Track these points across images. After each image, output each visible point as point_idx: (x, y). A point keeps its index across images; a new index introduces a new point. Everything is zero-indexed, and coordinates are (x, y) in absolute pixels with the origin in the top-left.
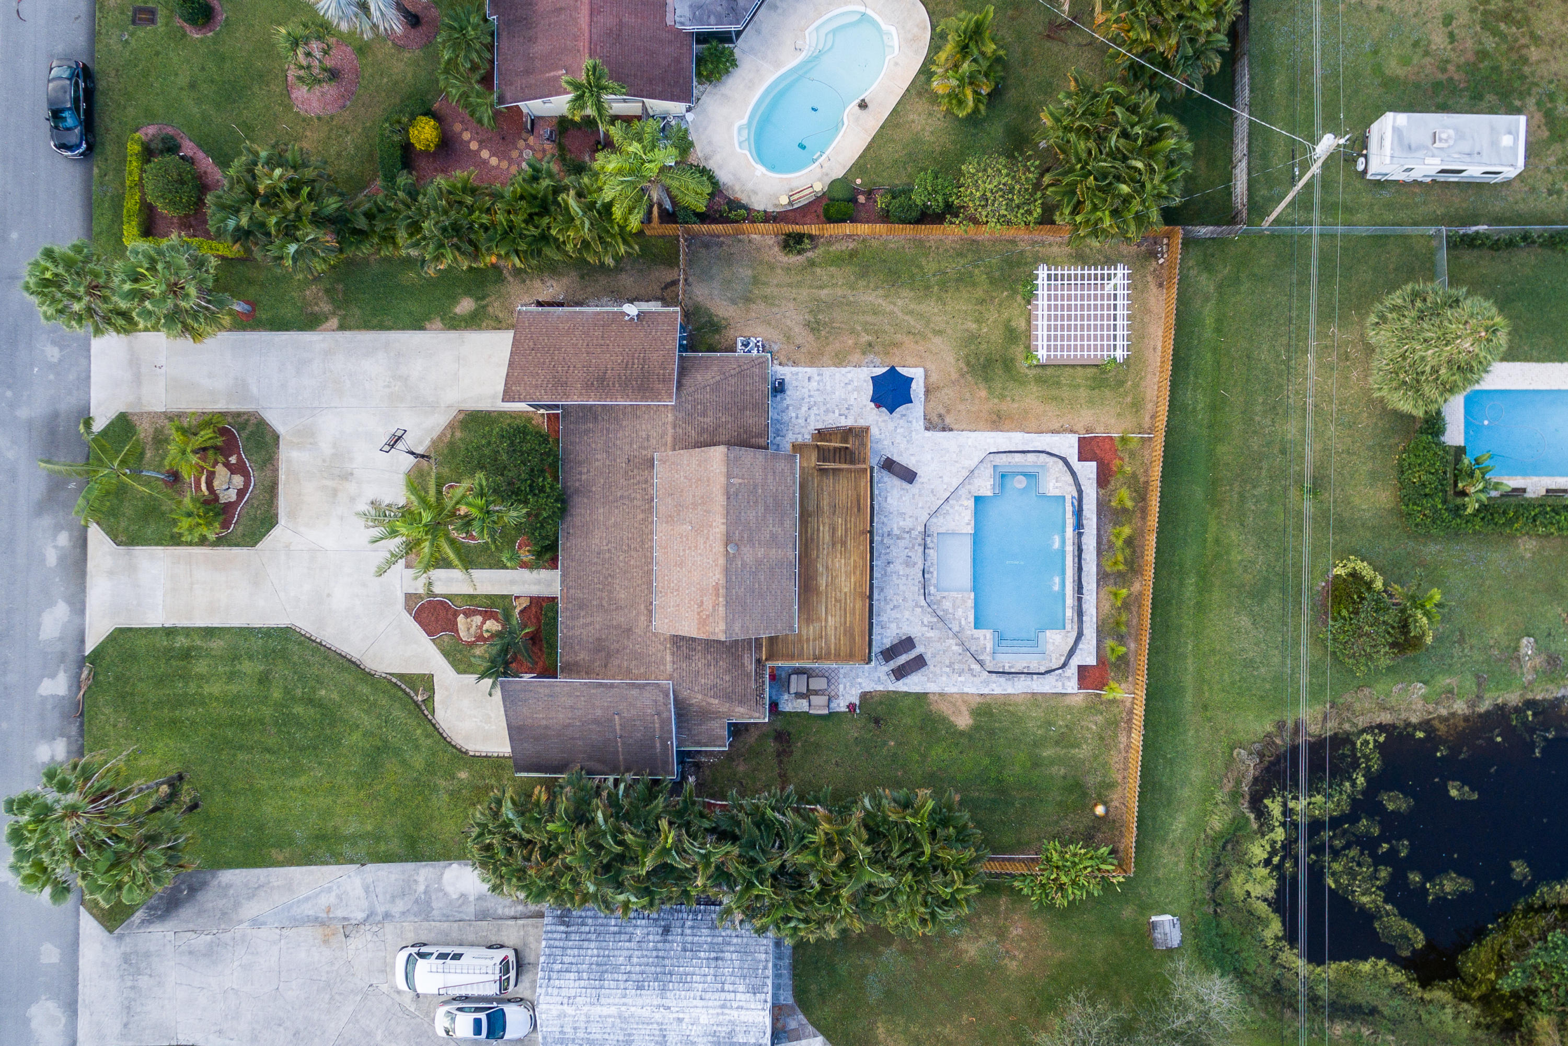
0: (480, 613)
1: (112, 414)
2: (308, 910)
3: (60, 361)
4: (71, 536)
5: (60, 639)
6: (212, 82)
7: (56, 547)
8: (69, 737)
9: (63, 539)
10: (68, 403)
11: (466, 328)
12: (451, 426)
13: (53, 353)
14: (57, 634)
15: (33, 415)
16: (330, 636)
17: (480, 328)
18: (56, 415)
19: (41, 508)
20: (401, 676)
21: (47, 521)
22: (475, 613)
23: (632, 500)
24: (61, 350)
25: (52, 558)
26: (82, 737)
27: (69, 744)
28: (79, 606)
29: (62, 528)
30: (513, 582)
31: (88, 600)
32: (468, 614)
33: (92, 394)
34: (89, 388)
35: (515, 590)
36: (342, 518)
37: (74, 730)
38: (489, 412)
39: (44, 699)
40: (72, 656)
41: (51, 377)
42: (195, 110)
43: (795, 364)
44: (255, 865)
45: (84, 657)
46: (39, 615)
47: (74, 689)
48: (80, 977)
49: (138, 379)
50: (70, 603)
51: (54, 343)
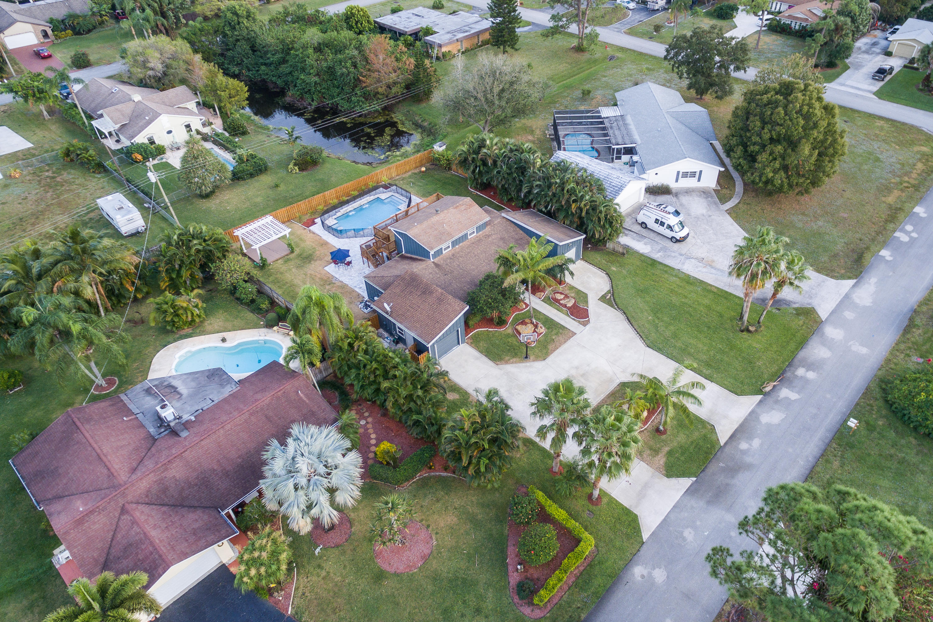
0: (560, 303)
1: (674, 481)
2: (713, 271)
3: (687, 527)
4: (739, 444)
5: (774, 409)
6: (465, 601)
7: (750, 445)
8: (793, 373)
9: (744, 446)
10: (697, 504)
11: (462, 389)
12: (507, 362)
13: (689, 534)
14: (774, 411)
15: (724, 512)
16: (631, 333)
17: (455, 384)
18: (709, 502)
19: (749, 467)
20: (612, 306)
21: (748, 459)
22: (561, 304)
23: (459, 265)
24: (682, 532)
25: (756, 443)
26: (785, 370)
27: (795, 371)
28: (753, 416)
29: (741, 451)
30: (537, 304)
31: (747, 414)
32: (565, 306)
33: (678, 498)
34: (678, 502)
35: (538, 301)
36: (588, 365)
37: (788, 374)
38: (486, 356)
39: (799, 393)
40: (770, 400)
41: (698, 523)
42: (490, 595)
43: (359, 295)
44: (726, 292)
45: (764, 395)
46: (779, 425)
47: (778, 387)
48: (837, 303)
49: (646, 486)
50: (757, 419)
51: (684, 539)
